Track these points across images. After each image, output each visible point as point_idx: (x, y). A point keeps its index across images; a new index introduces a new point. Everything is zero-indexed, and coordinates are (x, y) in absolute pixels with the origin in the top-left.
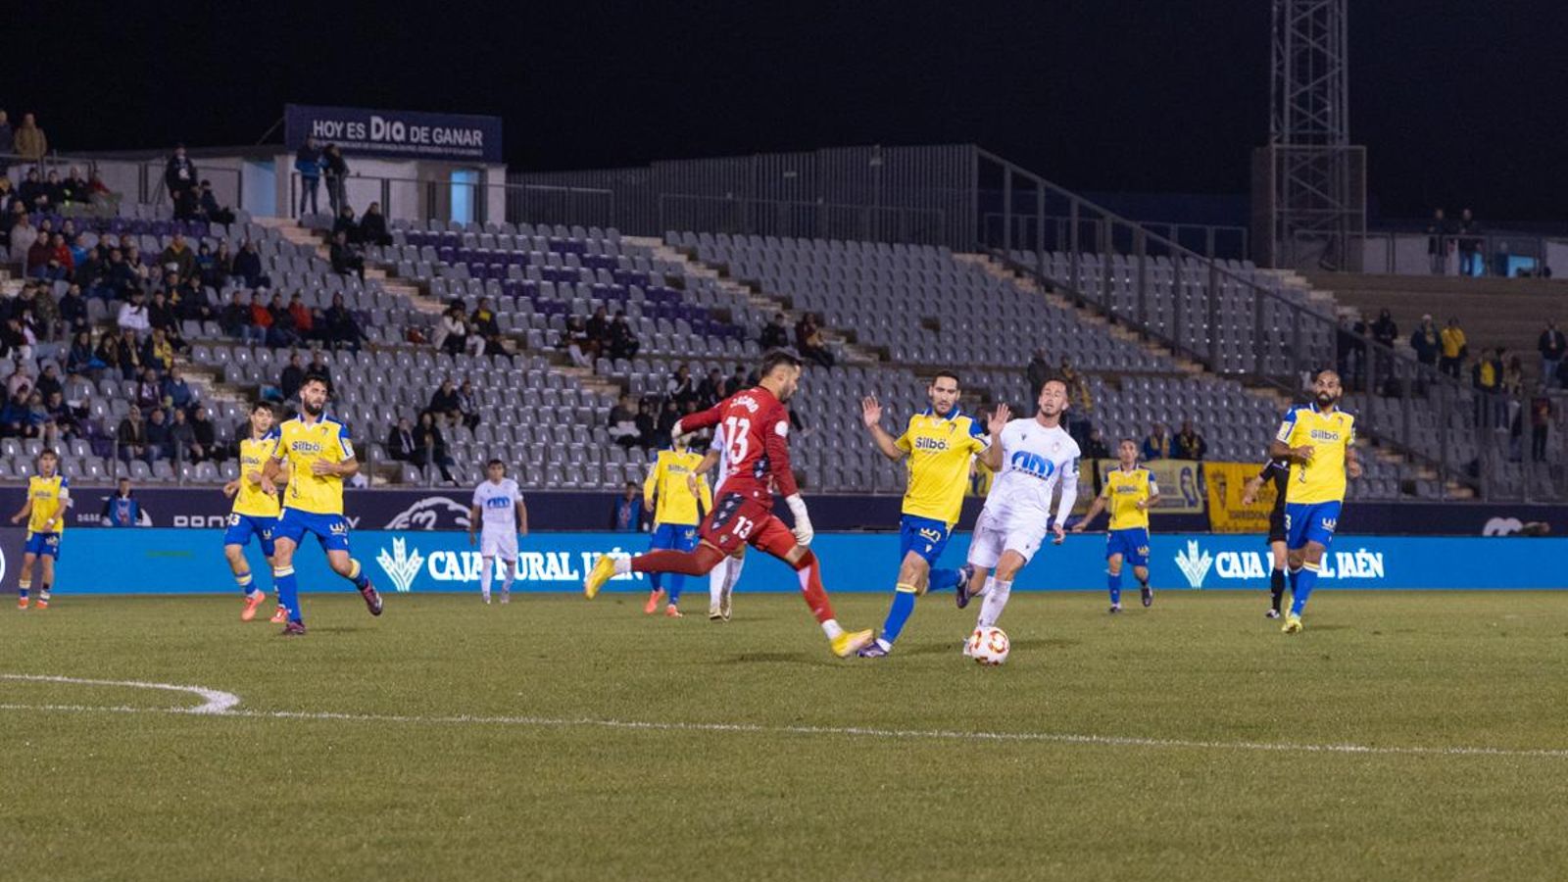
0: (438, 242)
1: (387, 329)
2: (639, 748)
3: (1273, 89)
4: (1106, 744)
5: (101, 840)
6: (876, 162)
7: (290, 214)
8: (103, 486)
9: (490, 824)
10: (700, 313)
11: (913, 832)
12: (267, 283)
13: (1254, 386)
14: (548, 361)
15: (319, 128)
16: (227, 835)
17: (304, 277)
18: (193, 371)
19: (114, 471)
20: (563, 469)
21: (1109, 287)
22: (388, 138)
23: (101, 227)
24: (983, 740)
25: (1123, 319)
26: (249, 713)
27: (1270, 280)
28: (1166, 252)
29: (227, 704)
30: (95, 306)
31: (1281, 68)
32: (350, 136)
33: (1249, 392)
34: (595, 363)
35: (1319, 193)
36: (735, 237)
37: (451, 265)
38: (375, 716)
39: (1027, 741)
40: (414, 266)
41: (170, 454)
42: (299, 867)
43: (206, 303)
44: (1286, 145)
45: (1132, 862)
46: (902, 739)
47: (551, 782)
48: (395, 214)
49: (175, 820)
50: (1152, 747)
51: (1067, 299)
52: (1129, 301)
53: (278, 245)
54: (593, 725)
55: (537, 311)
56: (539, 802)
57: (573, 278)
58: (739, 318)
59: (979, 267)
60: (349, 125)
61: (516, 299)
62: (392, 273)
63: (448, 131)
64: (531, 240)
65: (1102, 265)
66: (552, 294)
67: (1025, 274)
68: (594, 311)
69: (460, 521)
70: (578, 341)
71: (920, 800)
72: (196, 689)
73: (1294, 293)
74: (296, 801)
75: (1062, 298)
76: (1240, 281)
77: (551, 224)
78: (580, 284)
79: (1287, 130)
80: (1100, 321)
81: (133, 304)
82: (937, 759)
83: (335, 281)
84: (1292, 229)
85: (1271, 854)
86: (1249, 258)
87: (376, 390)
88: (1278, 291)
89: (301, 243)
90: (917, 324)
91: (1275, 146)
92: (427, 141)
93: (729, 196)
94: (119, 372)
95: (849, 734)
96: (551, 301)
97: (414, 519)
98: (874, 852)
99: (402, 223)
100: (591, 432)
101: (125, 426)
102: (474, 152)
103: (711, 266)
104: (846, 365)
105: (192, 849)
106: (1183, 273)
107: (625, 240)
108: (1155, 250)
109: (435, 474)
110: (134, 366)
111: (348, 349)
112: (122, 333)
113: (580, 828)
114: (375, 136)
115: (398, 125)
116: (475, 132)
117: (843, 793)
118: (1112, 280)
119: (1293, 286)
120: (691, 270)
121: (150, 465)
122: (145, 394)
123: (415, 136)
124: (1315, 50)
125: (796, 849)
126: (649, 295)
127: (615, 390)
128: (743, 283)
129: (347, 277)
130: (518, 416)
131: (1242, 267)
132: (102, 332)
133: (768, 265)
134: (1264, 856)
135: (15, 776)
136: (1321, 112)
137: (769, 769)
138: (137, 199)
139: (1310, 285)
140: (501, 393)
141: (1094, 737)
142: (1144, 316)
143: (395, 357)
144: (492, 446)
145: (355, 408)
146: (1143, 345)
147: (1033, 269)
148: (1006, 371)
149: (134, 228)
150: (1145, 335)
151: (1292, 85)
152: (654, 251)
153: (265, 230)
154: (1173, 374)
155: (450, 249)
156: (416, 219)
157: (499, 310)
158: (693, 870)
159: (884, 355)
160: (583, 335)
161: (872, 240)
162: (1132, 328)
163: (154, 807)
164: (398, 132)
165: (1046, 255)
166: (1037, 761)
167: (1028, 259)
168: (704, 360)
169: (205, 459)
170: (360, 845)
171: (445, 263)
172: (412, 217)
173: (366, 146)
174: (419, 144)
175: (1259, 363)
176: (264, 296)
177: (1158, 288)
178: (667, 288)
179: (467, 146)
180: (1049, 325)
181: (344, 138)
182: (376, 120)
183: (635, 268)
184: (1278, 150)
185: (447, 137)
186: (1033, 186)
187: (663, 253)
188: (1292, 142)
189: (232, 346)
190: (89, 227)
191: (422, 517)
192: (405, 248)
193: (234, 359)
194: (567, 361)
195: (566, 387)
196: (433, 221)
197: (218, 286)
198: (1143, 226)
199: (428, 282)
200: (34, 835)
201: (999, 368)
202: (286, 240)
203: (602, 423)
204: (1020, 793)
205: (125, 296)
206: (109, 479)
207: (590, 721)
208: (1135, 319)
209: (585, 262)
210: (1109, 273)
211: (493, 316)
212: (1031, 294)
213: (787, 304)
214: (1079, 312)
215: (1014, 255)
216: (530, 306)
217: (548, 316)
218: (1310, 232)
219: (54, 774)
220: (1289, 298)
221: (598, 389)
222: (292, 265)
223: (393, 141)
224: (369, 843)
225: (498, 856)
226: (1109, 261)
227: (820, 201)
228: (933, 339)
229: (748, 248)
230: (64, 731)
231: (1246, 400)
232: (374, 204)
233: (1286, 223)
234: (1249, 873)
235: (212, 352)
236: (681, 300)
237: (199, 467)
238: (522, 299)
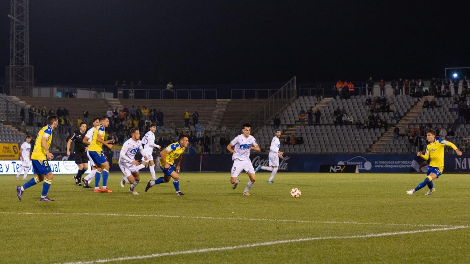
3: (11, 52)
13: (6, 124)
27: (10, 98)
31: (13, 47)
33: (5, 126)
35: (22, 77)
44: (14, 66)
73: (16, 101)
76: (3, 99)
79: (14, 62)
84: (15, 86)
85: (8, 240)
86: (5, 93)
88: (12, 101)
91: (11, 66)
119: (15, 100)
124: (21, 43)
131: (3, 95)
134: (6, 240)
136: (22, 58)
139: (20, 100)
151: (15, 51)
175: (7, 118)
184: (12, 67)
188: (15, 65)
218: (20, 87)
220: (15, 103)
231: (4, 128)
233: (14, 84)
234: (3, 244)
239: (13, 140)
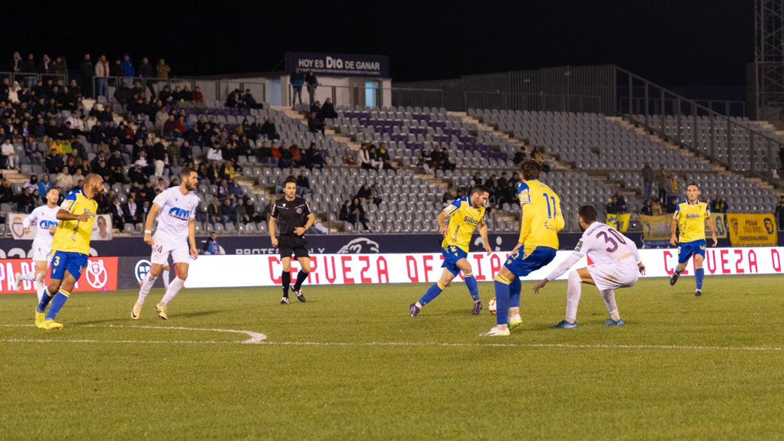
0: (359, 116)
1: (336, 158)
2: (457, 356)
3: (756, 35)
4: (679, 349)
5: (200, 406)
6: (567, 74)
7: (288, 104)
8: (202, 235)
9: (386, 394)
10: (485, 148)
11: (587, 393)
12: (278, 137)
13: (750, 177)
14: (413, 172)
15: (302, 63)
16: (260, 402)
17: (296, 134)
18: (243, 180)
19: (207, 228)
20: (421, 223)
21: (680, 131)
22: (335, 67)
23: (198, 112)
24: (621, 349)
25: (687, 146)
26: (271, 343)
27: (756, 126)
28: (707, 114)
29: (261, 339)
30: (196, 150)
31: (759, 25)
32: (316, 66)
33: (747, 180)
34: (435, 172)
35: (778, 84)
36: (501, 111)
37: (366, 127)
38: (331, 343)
39: (642, 349)
40: (348, 127)
41: (234, 220)
42: (294, 416)
43: (249, 147)
44: (763, 62)
45: (691, 405)
46: (583, 349)
47: (415, 373)
48: (339, 103)
49: (235, 395)
50: (702, 350)
51: (660, 137)
52: (690, 137)
53: (283, 119)
54: (435, 345)
55: (408, 148)
56: (409, 382)
57: (424, 132)
58: (504, 149)
59: (618, 123)
60: (316, 61)
61: (397, 143)
62: (338, 131)
63: (363, 63)
64: (404, 114)
65: (676, 121)
66: (415, 139)
67: (640, 126)
68: (434, 147)
69: (372, 249)
70: (427, 162)
71: (591, 378)
72: (246, 332)
73: (768, 132)
74: (293, 385)
75: (657, 137)
76: (742, 127)
77: (413, 106)
78: (428, 135)
79: (763, 55)
80: (676, 147)
81: (214, 149)
82: (600, 358)
83: (310, 136)
84: (766, 102)
85: (758, 400)
86: (746, 116)
87: (332, 188)
88: (760, 131)
89: (294, 118)
90: (589, 150)
91: (757, 62)
92: (353, 68)
93: (498, 91)
94: (208, 181)
95: (558, 347)
96: (414, 143)
97: (351, 249)
98: (569, 403)
99: (342, 107)
100: (434, 205)
101: (211, 207)
102: (376, 73)
103: (490, 125)
104: (555, 171)
105: (243, 408)
106: (715, 124)
107: (449, 113)
108: (701, 113)
109: (360, 227)
110: (215, 178)
111: (318, 168)
112: (210, 163)
113: (429, 395)
114: (328, 66)
115: (339, 61)
116: (376, 63)
117: (554, 375)
118: (681, 128)
119: (767, 128)
120: (481, 127)
121: (224, 225)
122: (221, 192)
123: (347, 65)
124: (776, 17)
125: (532, 403)
126: (461, 140)
127: (446, 185)
128: (505, 133)
129: (316, 133)
130: (399, 198)
131: (743, 120)
132: (200, 162)
133: (517, 124)
134: (754, 401)
135: (159, 375)
136: (779, 46)
137: (519, 365)
138: (215, 98)
139: (775, 128)
140: (391, 187)
141: (674, 346)
142: (697, 144)
143: (340, 172)
144: (387, 213)
145: (322, 196)
146: (697, 158)
147: (644, 123)
148: (632, 172)
149: (214, 112)
150: (697, 154)
151: (765, 33)
152: (463, 119)
153: (277, 112)
154: (711, 172)
155: (365, 119)
156: (349, 105)
157: (389, 148)
158: (482, 414)
159: (573, 166)
160: (429, 159)
161: (567, 111)
162: (691, 150)
163: (226, 389)
164: (339, 64)
165: (650, 116)
166: (647, 358)
167: (641, 118)
168: (487, 170)
169: (250, 222)
170: (324, 405)
171: (363, 126)
172: (347, 104)
173: (324, 71)
174: (349, 69)
175: (752, 165)
176: (278, 144)
177: (703, 131)
178: (469, 136)
179: (373, 70)
180: (651, 150)
181: (314, 67)
182: (328, 58)
183: (454, 126)
184: (759, 64)
185: (362, 65)
186: (642, 83)
187: (466, 119)
188: (765, 60)
189: (262, 168)
190: (192, 112)
191: (355, 247)
192: (344, 119)
193: (263, 174)
194: (422, 171)
195: (422, 184)
196: (357, 106)
197: (255, 139)
198: (696, 102)
199: (355, 135)
200: (167, 403)
201: (629, 171)
202: (286, 116)
203: (440, 201)
204: (639, 373)
205: (210, 145)
206: (205, 232)
207: (434, 343)
208: (693, 146)
209: (430, 124)
210: (680, 124)
211: (387, 151)
212: (643, 136)
213: (527, 142)
214: (666, 143)
215: (634, 117)
216: (404, 146)
217: (413, 150)
218: (775, 103)
219: (178, 374)
220: (766, 135)
221: (437, 185)
222: (290, 129)
223: (337, 68)
224: (328, 404)
225: (390, 409)
226: (680, 119)
227: (541, 93)
228: (596, 157)
229: (507, 116)
230: (183, 353)
231: (746, 183)
232: (328, 99)
233: (763, 98)
234: (747, 409)
235: (253, 171)
236: (476, 141)
237: (248, 226)
238: (400, 142)
239: (765, 207)
